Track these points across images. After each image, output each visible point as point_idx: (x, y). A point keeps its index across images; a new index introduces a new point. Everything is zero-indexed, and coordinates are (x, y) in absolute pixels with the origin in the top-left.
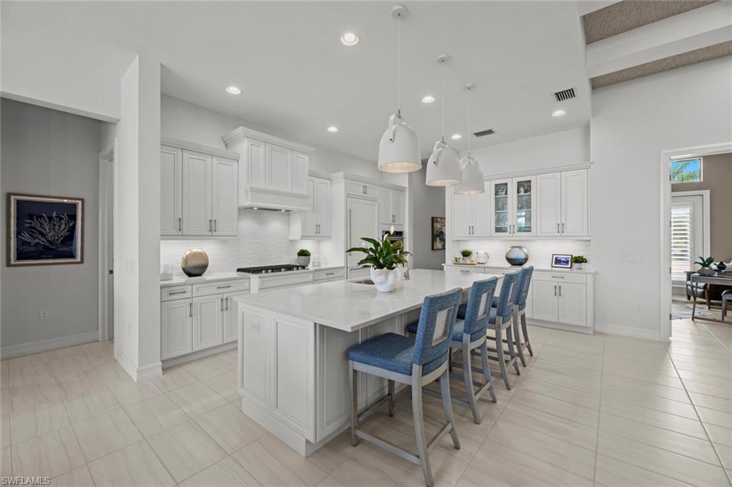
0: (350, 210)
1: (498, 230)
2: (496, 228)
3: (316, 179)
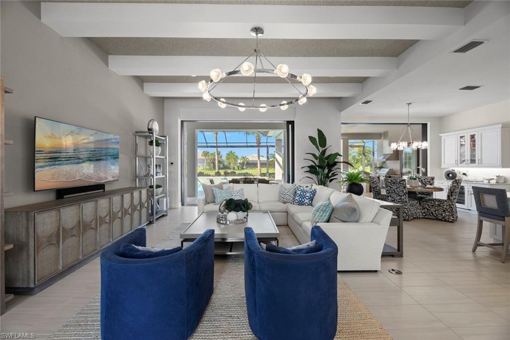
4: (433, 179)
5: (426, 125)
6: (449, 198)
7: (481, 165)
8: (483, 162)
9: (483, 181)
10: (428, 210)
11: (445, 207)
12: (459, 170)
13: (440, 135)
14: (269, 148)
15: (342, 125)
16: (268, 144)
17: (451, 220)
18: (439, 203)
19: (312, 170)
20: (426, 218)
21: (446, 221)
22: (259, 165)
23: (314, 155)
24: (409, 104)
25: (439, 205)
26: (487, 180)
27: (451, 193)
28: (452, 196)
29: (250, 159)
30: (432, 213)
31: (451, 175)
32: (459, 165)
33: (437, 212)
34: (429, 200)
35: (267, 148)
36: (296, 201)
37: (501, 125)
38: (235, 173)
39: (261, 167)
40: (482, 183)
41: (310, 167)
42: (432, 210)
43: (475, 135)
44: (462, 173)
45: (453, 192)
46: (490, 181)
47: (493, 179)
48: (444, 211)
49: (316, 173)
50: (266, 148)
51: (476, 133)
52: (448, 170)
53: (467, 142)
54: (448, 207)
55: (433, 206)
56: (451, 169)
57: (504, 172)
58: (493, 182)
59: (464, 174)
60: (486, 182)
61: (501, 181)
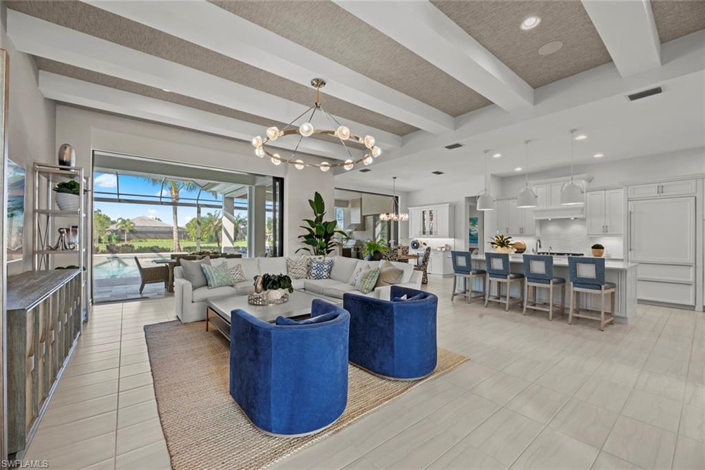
0: (631, 212)
3: (603, 192)
5: (397, 198)
7: (436, 236)
8: (438, 234)
12: (421, 240)
13: (408, 208)
14: (202, 209)
15: (336, 191)
16: (200, 202)
19: (309, 239)
22: (175, 234)
23: (309, 222)
24: (395, 178)
29: (137, 224)
31: (415, 245)
32: (422, 236)
35: (198, 207)
36: (314, 275)
37: (448, 205)
38: (132, 247)
39: (179, 238)
41: (306, 237)
43: (432, 211)
44: (422, 243)
46: (442, 249)
47: (444, 247)
49: (314, 244)
50: (196, 208)
51: (434, 210)
52: (413, 239)
53: (427, 216)
56: (415, 239)
57: (450, 241)
58: (444, 249)
59: (424, 244)
60: (439, 249)
61: (448, 249)
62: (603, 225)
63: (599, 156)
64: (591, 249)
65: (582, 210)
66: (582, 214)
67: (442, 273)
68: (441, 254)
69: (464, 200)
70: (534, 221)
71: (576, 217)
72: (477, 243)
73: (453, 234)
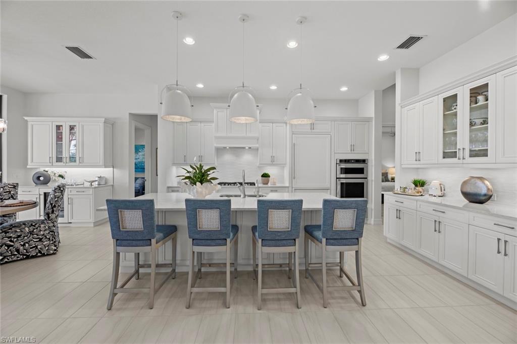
0: (294, 144)
1: (446, 155)
2: (444, 153)
3: (272, 124)
4: (15, 186)
5: (1, 97)
6: (49, 217)
7: (82, 164)
8: (85, 161)
9: (83, 184)
10: (9, 246)
11: (42, 233)
12: (54, 170)
13: (26, 118)
17: (52, 252)
18: (31, 229)
20: (6, 262)
21: (44, 255)
25: (31, 233)
26: (89, 182)
27: (52, 208)
28: (53, 212)
30: (18, 250)
31: (42, 178)
32: (55, 164)
33: (27, 245)
34: (12, 226)
37: (102, 119)
40: (82, 186)
42: (17, 245)
43: (75, 126)
44: (57, 175)
45: (55, 206)
46: (92, 184)
47: (96, 181)
48: (41, 240)
51: (77, 124)
52: (38, 170)
53: (66, 134)
54: (47, 232)
55: (19, 236)
56: (42, 169)
57: (107, 172)
58: (95, 184)
59: (60, 176)
60: (87, 185)
61: (103, 182)
62: (271, 155)
63: (274, 87)
64: (261, 177)
65: (258, 140)
66: (257, 143)
67: (92, 220)
68: (91, 191)
69: (127, 116)
70: (214, 149)
71: (250, 146)
72: (144, 172)
73: (111, 161)
